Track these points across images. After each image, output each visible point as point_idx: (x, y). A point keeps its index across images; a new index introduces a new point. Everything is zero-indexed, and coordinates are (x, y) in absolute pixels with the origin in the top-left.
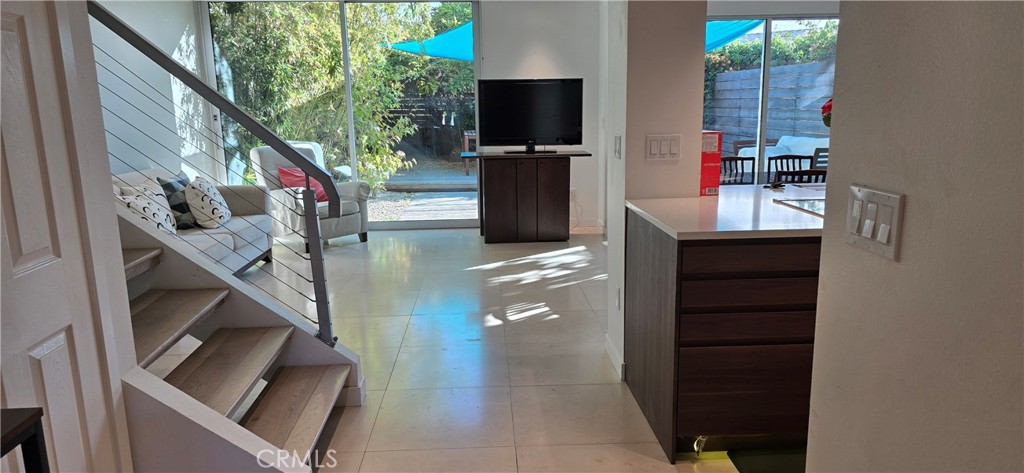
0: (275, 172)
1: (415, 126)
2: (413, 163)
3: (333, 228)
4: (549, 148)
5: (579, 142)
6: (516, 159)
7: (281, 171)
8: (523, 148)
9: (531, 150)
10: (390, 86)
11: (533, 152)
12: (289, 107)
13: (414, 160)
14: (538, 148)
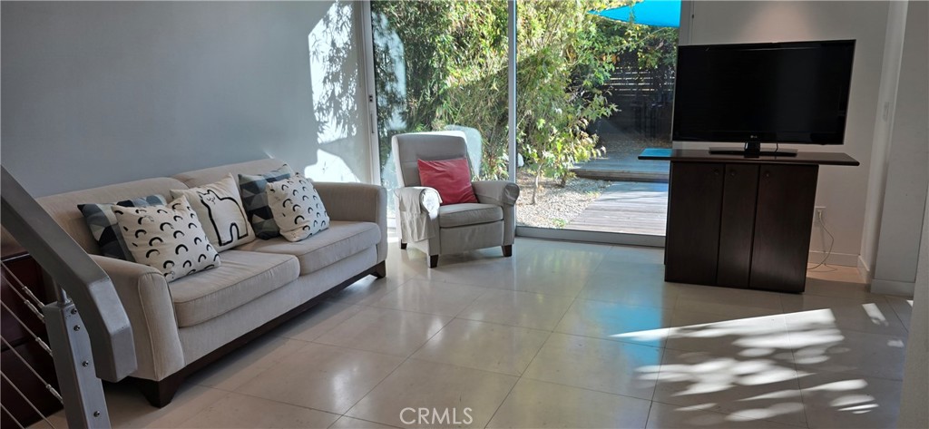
0: (415, 164)
1: (613, 106)
2: (602, 152)
3: (467, 239)
4: (784, 147)
5: (838, 139)
6: (724, 164)
7: (421, 164)
8: (741, 146)
9: (753, 151)
10: (601, 60)
11: (758, 153)
12: (449, 85)
13: (604, 148)
14: (764, 146)
